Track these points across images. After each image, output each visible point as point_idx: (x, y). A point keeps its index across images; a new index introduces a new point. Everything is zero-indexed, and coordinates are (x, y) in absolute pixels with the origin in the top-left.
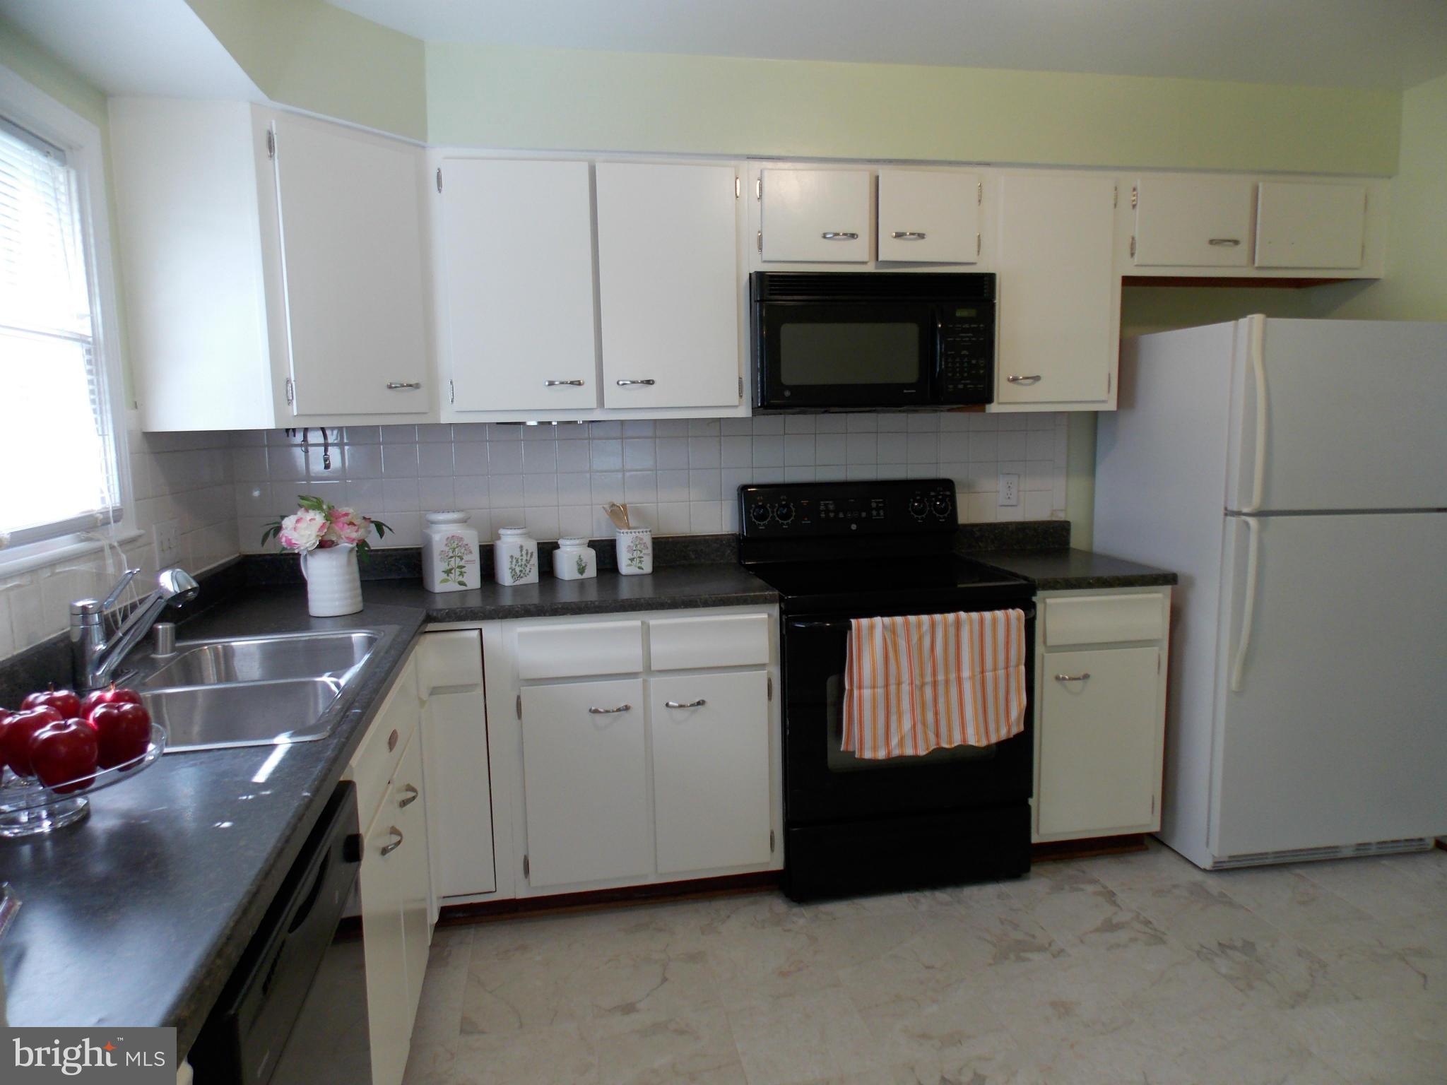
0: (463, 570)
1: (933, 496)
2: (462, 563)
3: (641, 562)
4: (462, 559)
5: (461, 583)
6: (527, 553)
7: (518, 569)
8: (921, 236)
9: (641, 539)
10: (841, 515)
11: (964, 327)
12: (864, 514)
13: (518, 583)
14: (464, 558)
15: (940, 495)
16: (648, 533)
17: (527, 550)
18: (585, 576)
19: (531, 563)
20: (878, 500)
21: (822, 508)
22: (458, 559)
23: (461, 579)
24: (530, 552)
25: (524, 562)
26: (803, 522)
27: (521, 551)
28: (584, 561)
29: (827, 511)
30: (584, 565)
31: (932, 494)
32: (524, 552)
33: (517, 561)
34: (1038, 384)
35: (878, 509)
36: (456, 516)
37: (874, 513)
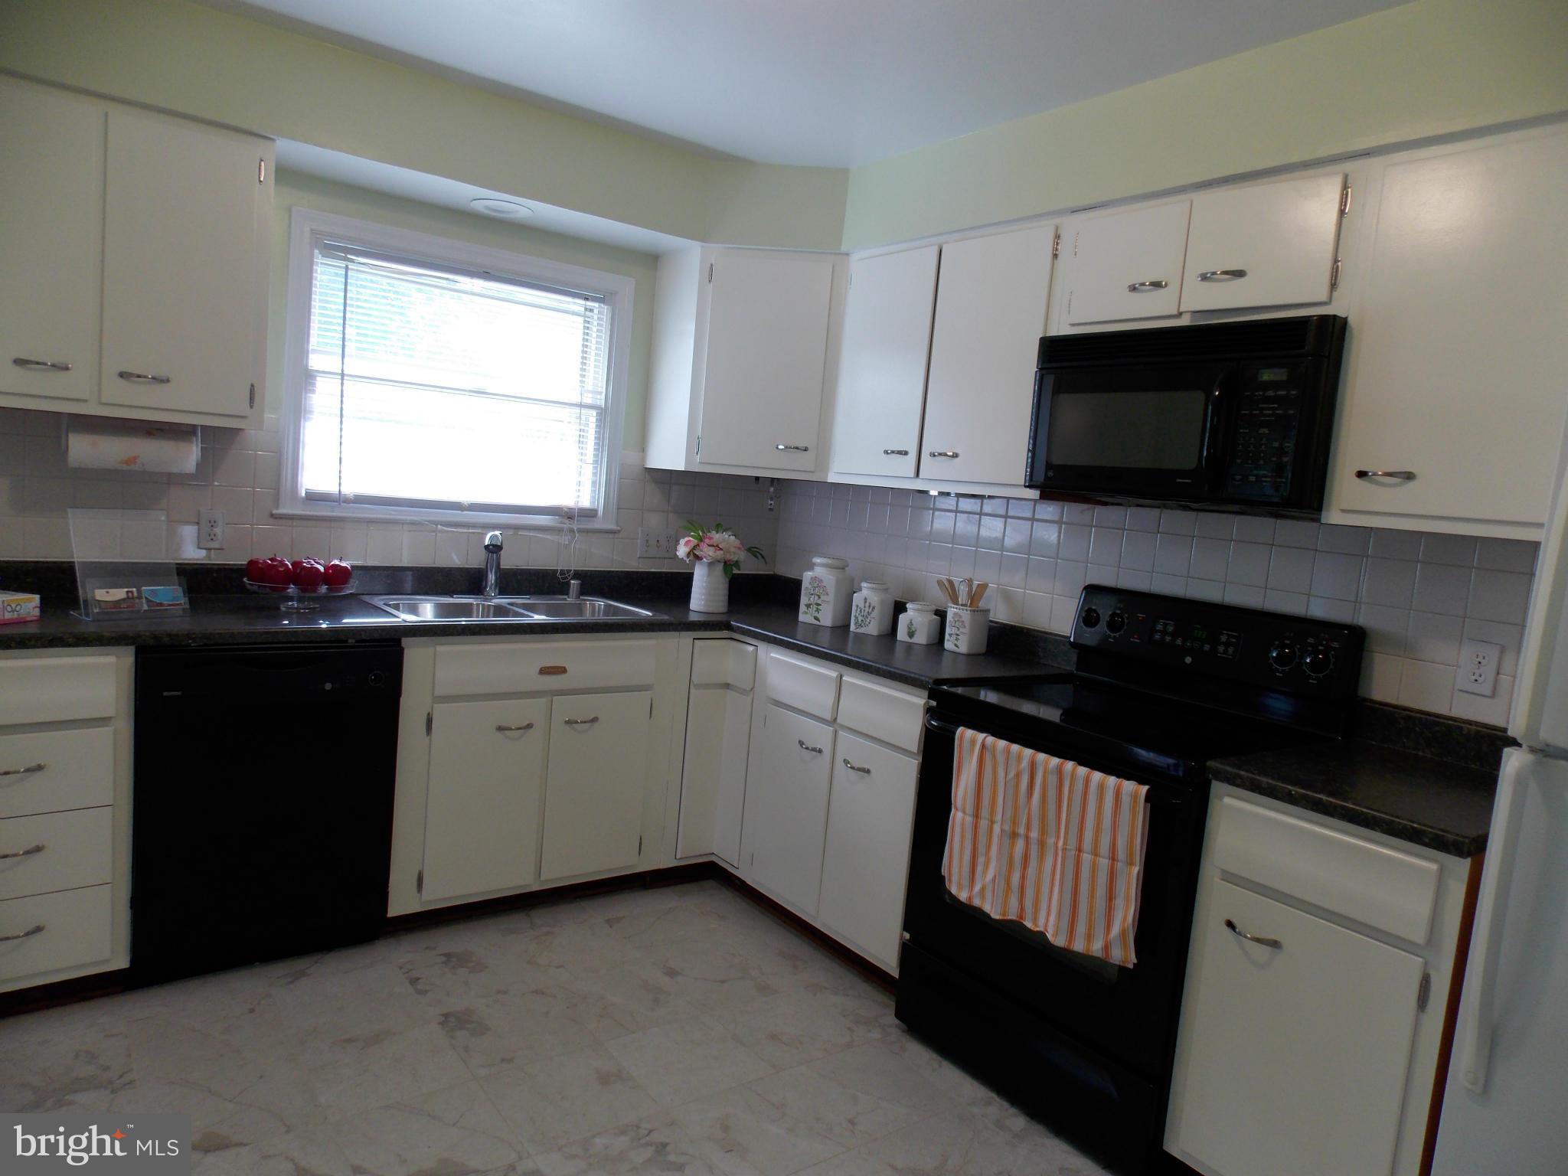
0: (819, 607)
1: (1311, 645)
2: (819, 602)
3: (957, 639)
4: (819, 598)
5: (816, 618)
6: (870, 606)
7: (860, 619)
8: (1239, 274)
9: (961, 617)
10: (1179, 642)
11: (1267, 394)
12: (1207, 647)
13: (858, 631)
14: (822, 597)
15: (1322, 645)
16: (969, 612)
17: (870, 603)
18: (913, 640)
19: (872, 615)
20: (1230, 633)
21: (1159, 627)
22: (816, 597)
23: (816, 614)
24: (872, 605)
25: (866, 614)
26: (1132, 640)
27: (865, 602)
28: (914, 626)
29: (1164, 632)
30: (914, 629)
31: (1310, 640)
32: (867, 604)
33: (861, 611)
34: (1411, 485)
35: (1227, 644)
36: (830, 562)
37: (1221, 649)
